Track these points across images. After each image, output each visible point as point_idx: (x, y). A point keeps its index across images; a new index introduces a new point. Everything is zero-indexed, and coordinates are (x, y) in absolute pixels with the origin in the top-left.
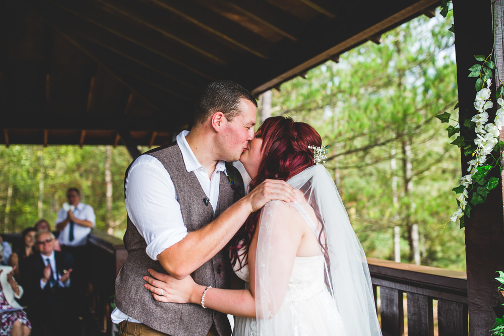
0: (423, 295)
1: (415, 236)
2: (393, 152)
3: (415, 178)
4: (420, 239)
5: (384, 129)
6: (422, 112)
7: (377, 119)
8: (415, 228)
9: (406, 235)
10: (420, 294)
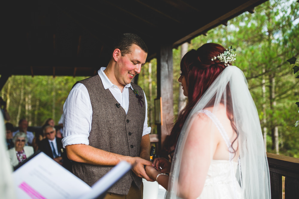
0: (276, 173)
1: (277, 134)
2: (264, 81)
3: (277, 98)
4: (279, 136)
5: (257, 67)
6: (282, 57)
7: (252, 61)
8: (277, 129)
9: (271, 133)
10: (273, 172)
